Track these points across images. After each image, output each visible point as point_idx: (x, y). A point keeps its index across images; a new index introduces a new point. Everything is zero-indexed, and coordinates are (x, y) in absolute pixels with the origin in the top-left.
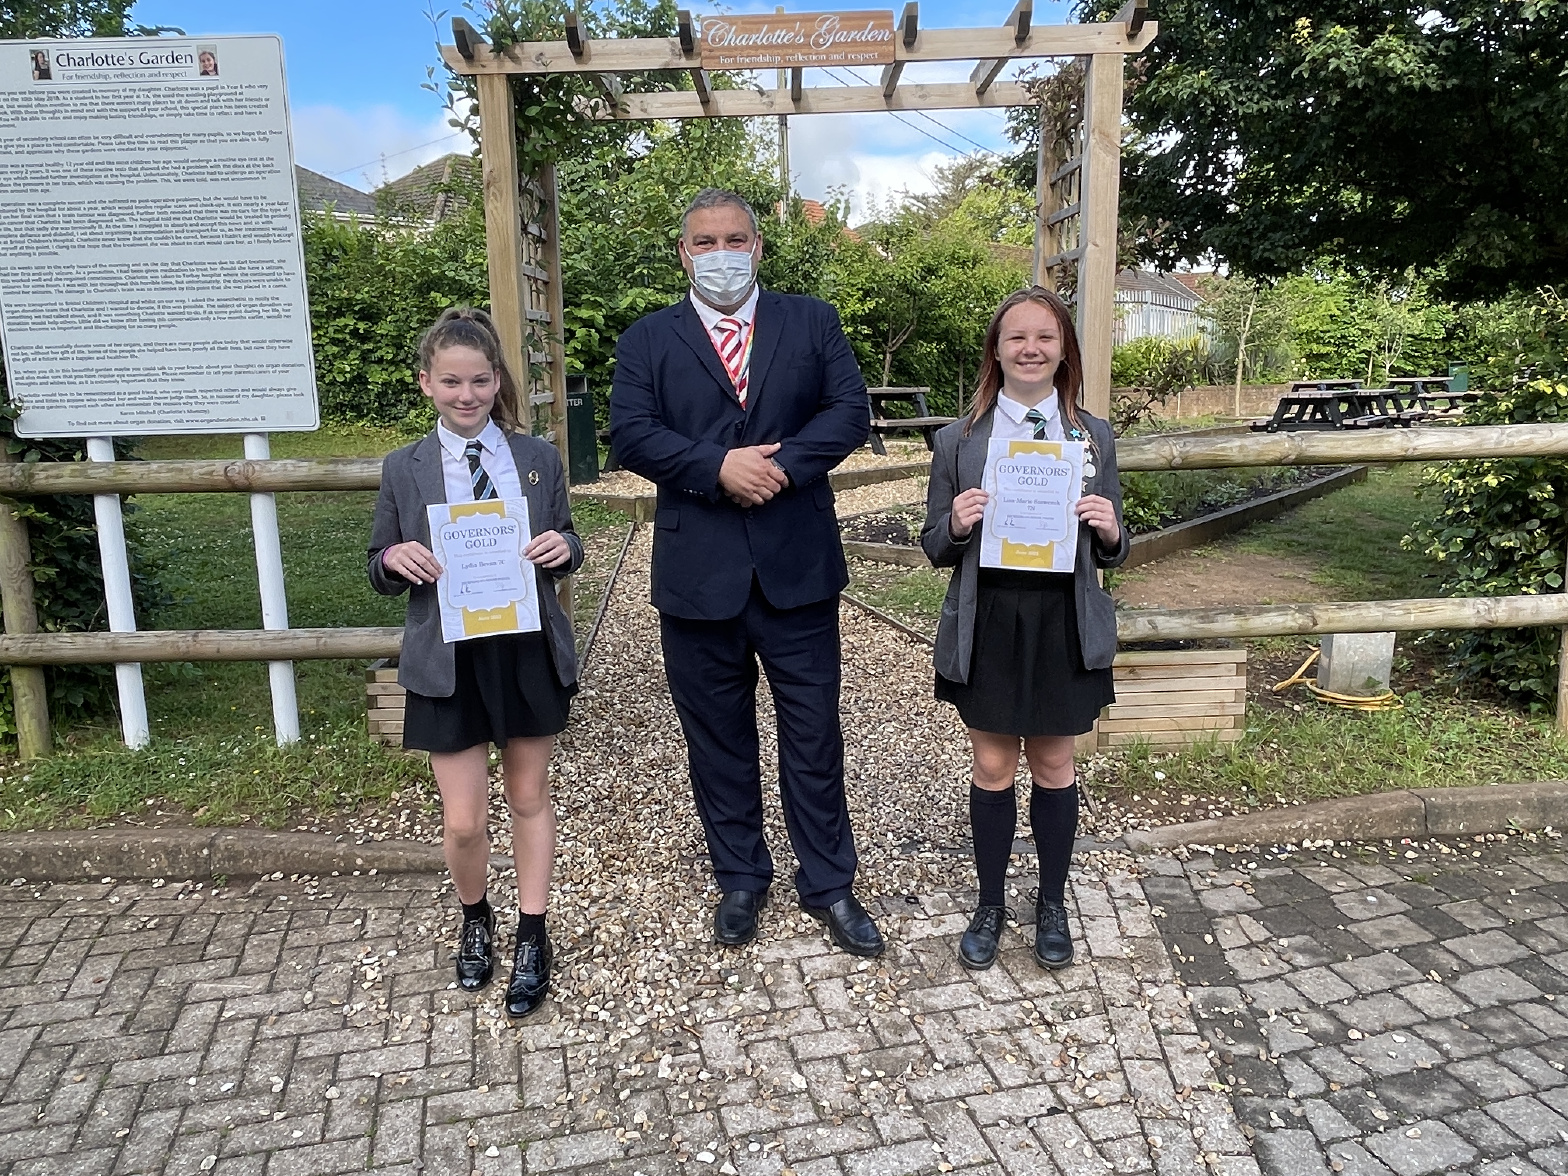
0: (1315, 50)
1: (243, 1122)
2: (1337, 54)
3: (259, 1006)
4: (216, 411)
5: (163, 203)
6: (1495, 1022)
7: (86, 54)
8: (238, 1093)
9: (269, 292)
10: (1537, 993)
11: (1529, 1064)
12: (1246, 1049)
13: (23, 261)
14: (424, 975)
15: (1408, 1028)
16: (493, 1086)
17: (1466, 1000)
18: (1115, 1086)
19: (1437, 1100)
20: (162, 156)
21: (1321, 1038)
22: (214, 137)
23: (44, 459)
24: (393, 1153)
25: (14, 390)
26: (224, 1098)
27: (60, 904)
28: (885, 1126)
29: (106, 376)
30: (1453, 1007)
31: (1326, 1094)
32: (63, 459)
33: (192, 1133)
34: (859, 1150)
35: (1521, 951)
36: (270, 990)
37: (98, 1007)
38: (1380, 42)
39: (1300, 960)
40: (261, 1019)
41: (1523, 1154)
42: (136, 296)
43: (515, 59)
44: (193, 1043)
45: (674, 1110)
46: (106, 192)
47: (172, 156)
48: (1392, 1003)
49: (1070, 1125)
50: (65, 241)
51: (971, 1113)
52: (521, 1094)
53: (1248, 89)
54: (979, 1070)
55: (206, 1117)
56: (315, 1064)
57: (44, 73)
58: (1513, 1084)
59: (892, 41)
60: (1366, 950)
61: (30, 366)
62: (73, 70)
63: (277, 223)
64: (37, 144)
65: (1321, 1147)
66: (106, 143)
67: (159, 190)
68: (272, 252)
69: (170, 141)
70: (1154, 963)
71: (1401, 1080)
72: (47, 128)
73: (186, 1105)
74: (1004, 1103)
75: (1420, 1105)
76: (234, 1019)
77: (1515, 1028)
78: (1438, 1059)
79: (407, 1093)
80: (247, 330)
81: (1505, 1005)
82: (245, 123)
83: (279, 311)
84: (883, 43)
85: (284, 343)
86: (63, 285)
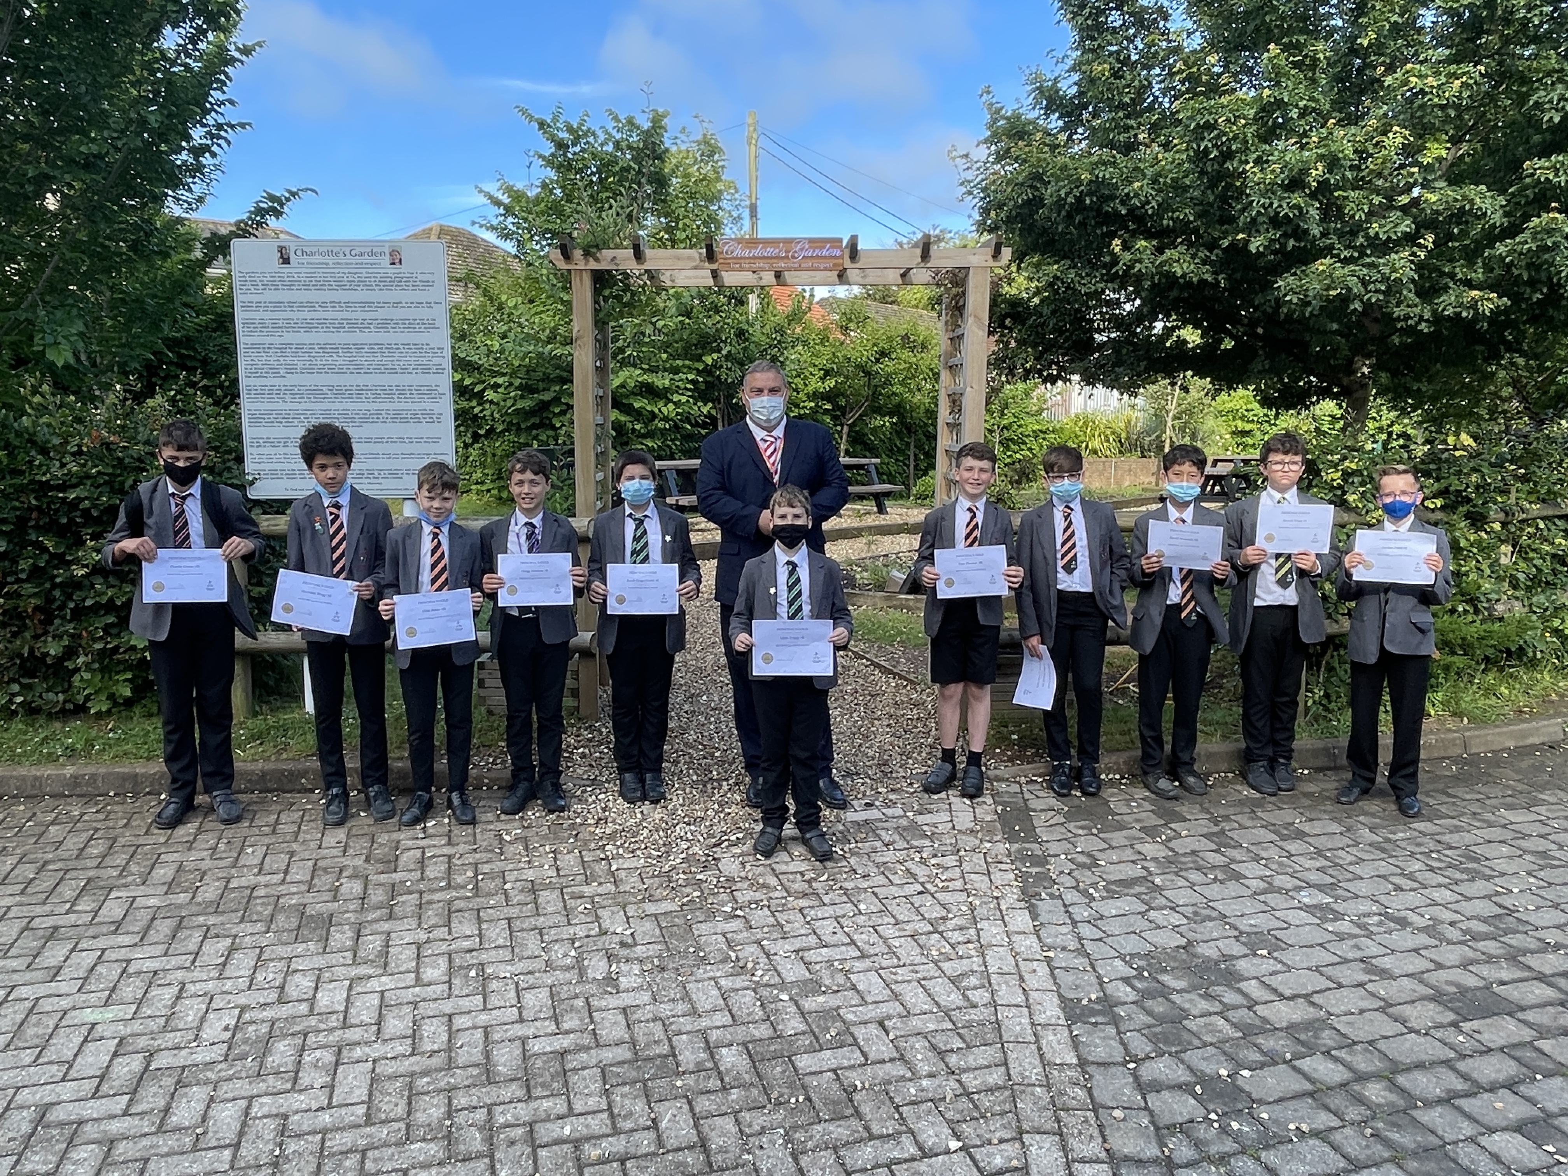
0: (1127, 256)
1: (457, 899)
2: (1140, 261)
3: (447, 850)
4: (387, 483)
5: (359, 347)
6: (1183, 859)
7: (314, 249)
8: (449, 887)
9: (427, 406)
10: (1215, 847)
11: (1195, 876)
12: (1037, 870)
13: (263, 381)
14: (545, 837)
15: (1133, 862)
16: (600, 884)
17: (1172, 850)
18: (959, 884)
19: (1138, 889)
20: (360, 315)
21: (1083, 866)
22: (396, 305)
23: (265, 513)
24: (550, 909)
25: (249, 466)
26: (442, 889)
27: (292, 805)
28: (826, 899)
30: (1163, 852)
31: (1076, 888)
32: (278, 513)
33: (430, 902)
34: (812, 907)
35: (1216, 829)
36: (449, 843)
37: (345, 851)
38: (1168, 253)
39: (1081, 832)
40: (450, 857)
41: (1172, 909)
43: (597, 260)
44: (412, 867)
45: (706, 892)
46: (322, 338)
47: (368, 316)
48: (1129, 851)
49: (930, 898)
50: (291, 369)
51: (875, 895)
52: (617, 886)
53: (1087, 275)
54: (882, 877)
55: (436, 897)
56: (490, 875)
57: (286, 261)
58: (1181, 882)
59: (842, 257)
60: (1122, 827)
61: (261, 450)
62: (305, 259)
63: (436, 361)
64: (278, 306)
65: (1065, 905)
66: (323, 306)
67: (359, 337)
68: (431, 379)
69: (366, 306)
70: (992, 832)
71: (1120, 882)
72: (284, 296)
73: (421, 893)
74: (895, 891)
75: (1126, 891)
76: (434, 856)
77: (1194, 862)
78: (1145, 873)
79: (550, 887)
80: (413, 430)
81: (1193, 852)
82: (418, 296)
83: (433, 418)
84: (836, 257)
85: (436, 440)
86: (288, 398)
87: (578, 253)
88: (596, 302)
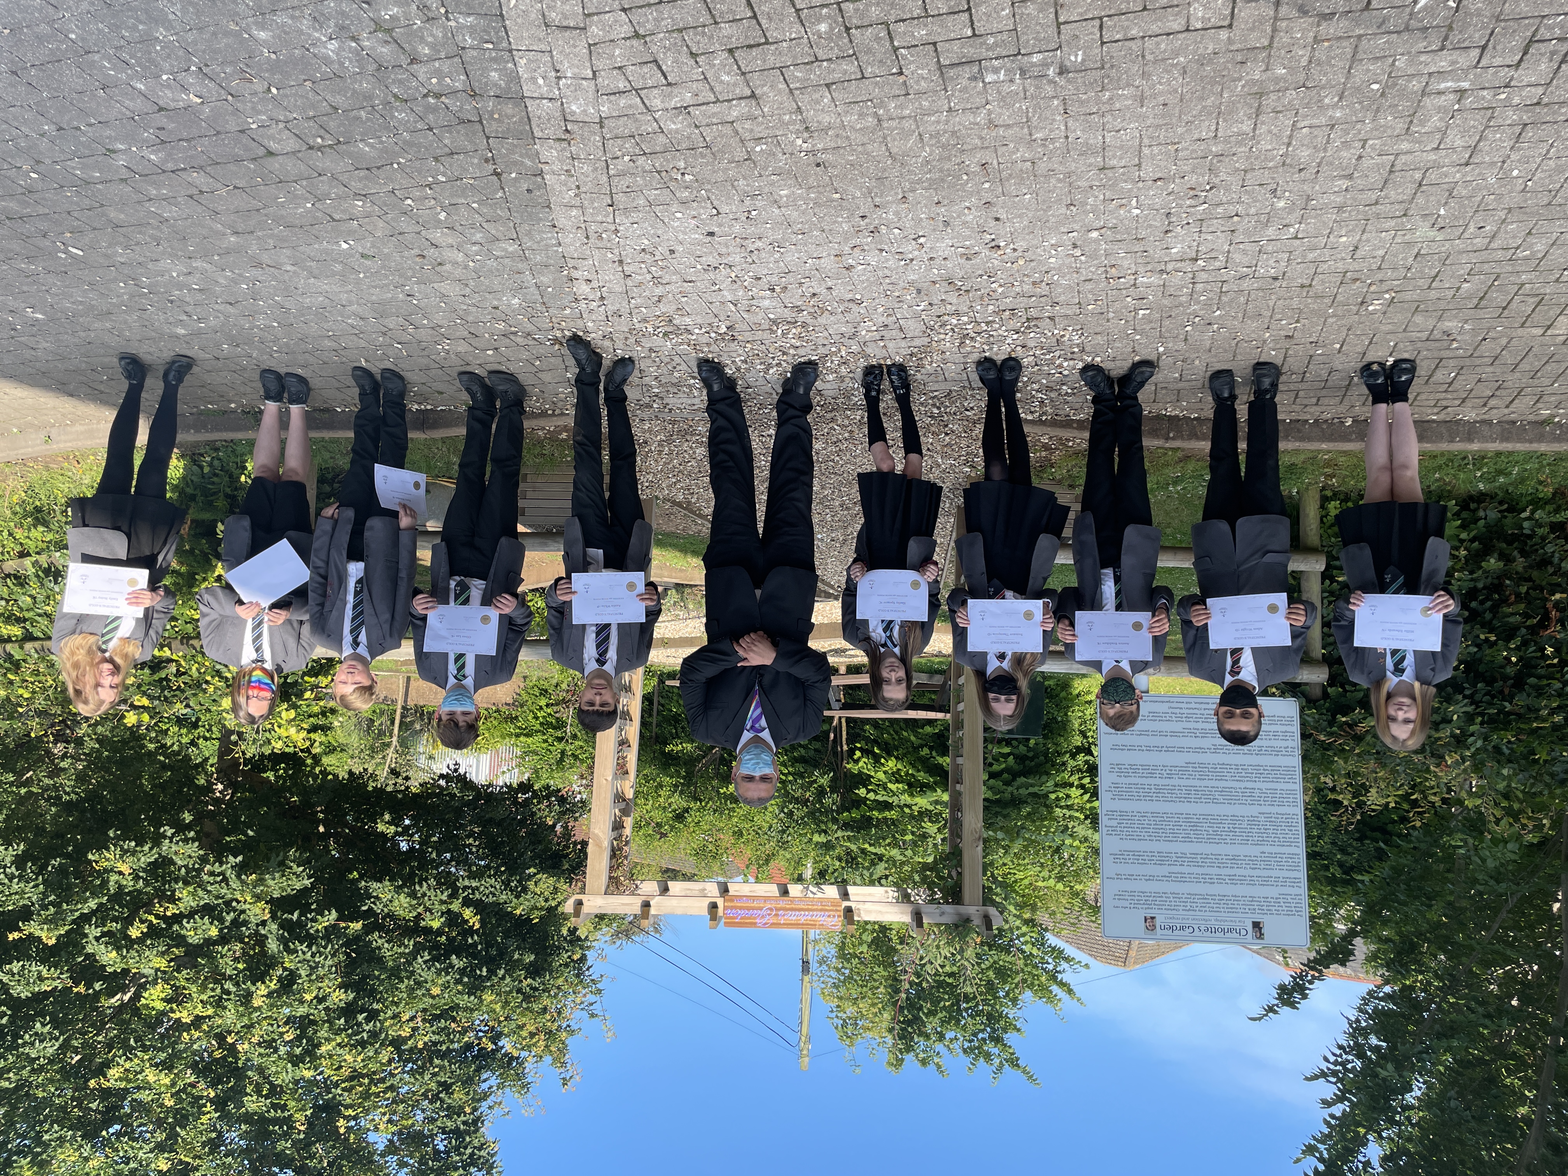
4: (1164, 708)
5: (1187, 840)
7: (1228, 934)
9: (1123, 780)
13: (1280, 810)
20: (1184, 869)
25: (1294, 728)
42: (1210, 783)
43: (958, 914)
46: (1221, 848)
47: (1178, 869)
50: (1253, 821)
59: (725, 908)
61: (1283, 744)
62: (1238, 926)
63: (1114, 823)
64: (1265, 882)
66: (1220, 879)
67: (1186, 847)
68: (1119, 806)
69: (1179, 878)
72: (1259, 891)
80: (1137, 758)
82: (1129, 885)
83: (1117, 768)
84: (732, 908)
85: (1115, 748)
86: (1257, 793)
87: (977, 921)
88: (960, 874)
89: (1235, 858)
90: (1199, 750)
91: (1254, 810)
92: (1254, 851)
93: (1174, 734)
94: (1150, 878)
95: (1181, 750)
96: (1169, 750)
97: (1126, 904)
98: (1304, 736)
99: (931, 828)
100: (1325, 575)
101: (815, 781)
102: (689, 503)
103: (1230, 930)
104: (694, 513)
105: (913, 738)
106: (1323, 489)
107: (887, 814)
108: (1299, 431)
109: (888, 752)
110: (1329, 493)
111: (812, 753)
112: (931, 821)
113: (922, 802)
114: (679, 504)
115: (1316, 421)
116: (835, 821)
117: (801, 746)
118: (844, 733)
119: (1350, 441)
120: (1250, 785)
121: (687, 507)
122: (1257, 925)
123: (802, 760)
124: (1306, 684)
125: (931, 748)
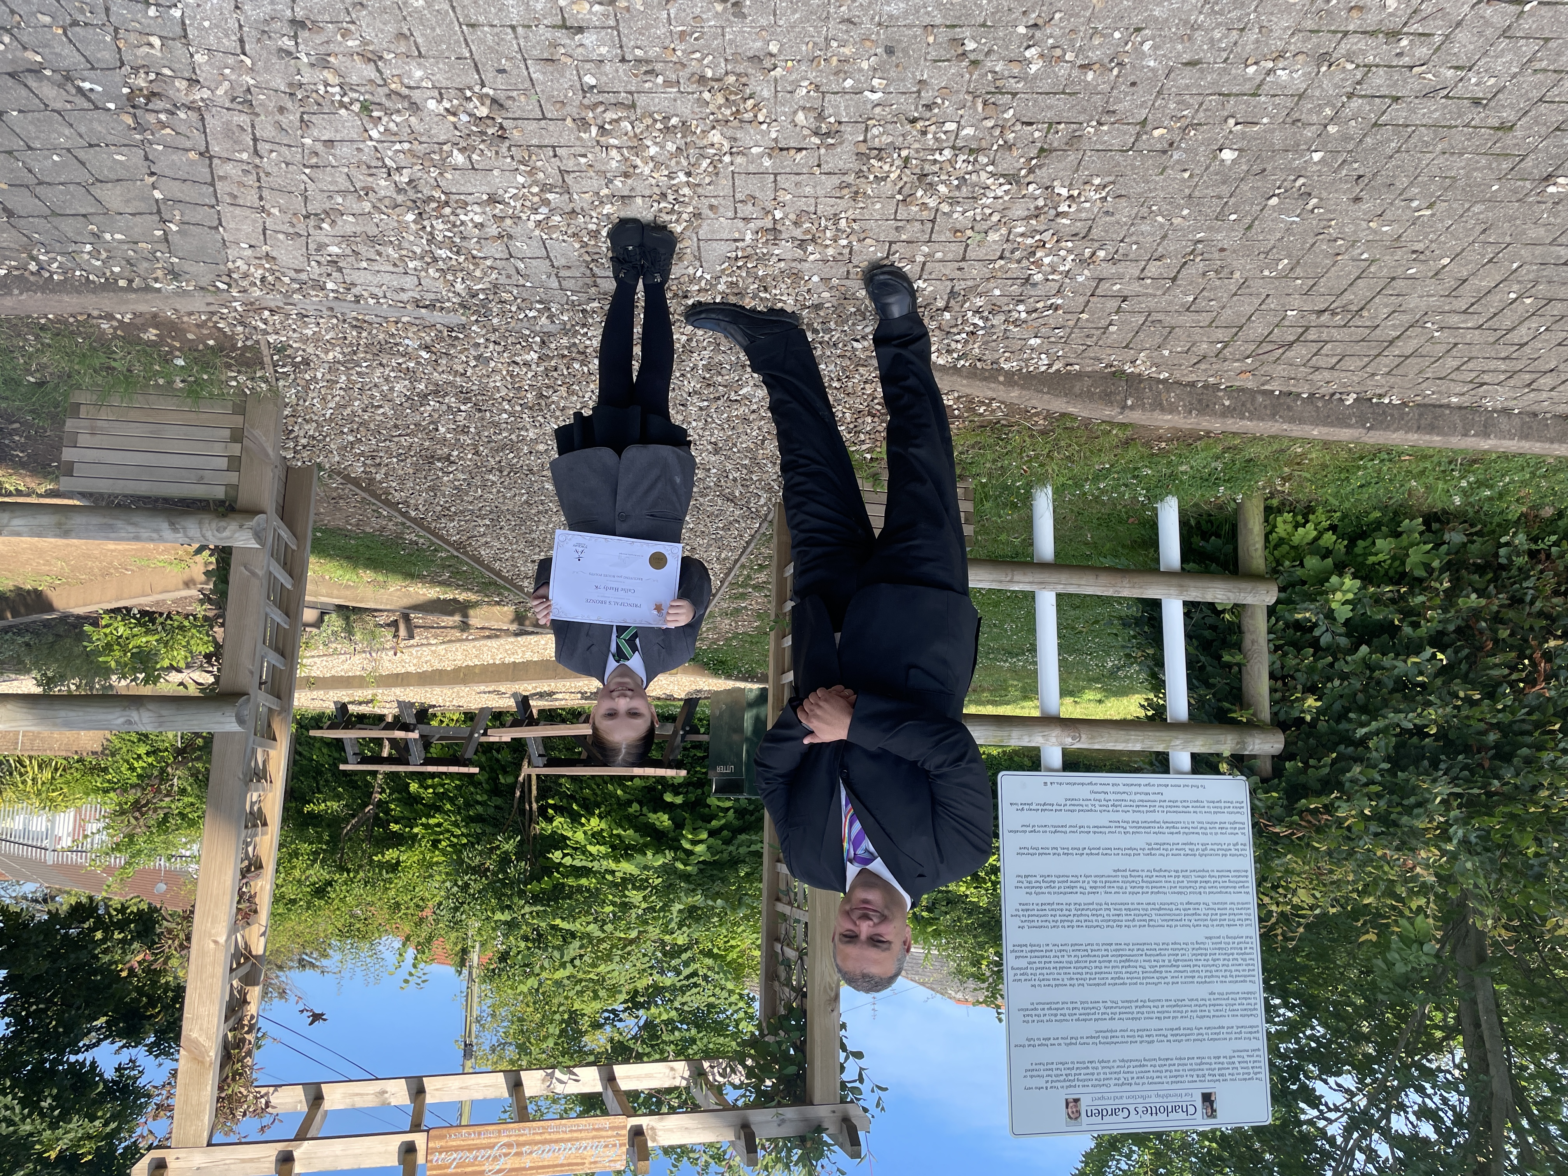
5: (1117, 981)
7: (1172, 1116)
25: (1247, 818)
29: (1173, 827)
42: (1145, 899)
43: (804, 1120)
46: (1163, 992)
47: (1108, 1025)
50: (1199, 949)
61: (1233, 839)
62: (1184, 1101)
63: (1023, 963)
64: (1216, 1035)
66: (1161, 1036)
67: (1120, 994)
68: (1029, 936)
80: (1054, 865)
82: (1045, 1055)
83: (1026, 881)
84: (441, 1150)
86: (1203, 910)
89: (1178, 1003)
90: (1132, 851)
91: (1198, 934)
92: (1199, 991)
93: (1098, 830)
94: (1072, 1041)
95: (1107, 852)
96: (1093, 852)
97: (1041, 1082)
98: (1253, 827)
99: (635, 896)
100: (1271, 611)
101: (498, 847)
102: (372, 480)
103: (1175, 1109)
104: (378, 497)
105: (619, 792)
106: (1272, 496)
107: (584, 881)
108: (1289, 408)
109: (589, 809)
110: (1275, 502)
111: (491, 811)
112: (634, 888)
113: (627, 867)
114: (356, 482)
115: (1311, 395)
116: (521, 894)
117: (478, 803)
118: (534, 788)
119: (1349, 426)
120: (1193, 898)
121: (367, 485)
122: (1207, 1098)
123: (479, 819)
124: (1254, 757)
125: (641, 804)
